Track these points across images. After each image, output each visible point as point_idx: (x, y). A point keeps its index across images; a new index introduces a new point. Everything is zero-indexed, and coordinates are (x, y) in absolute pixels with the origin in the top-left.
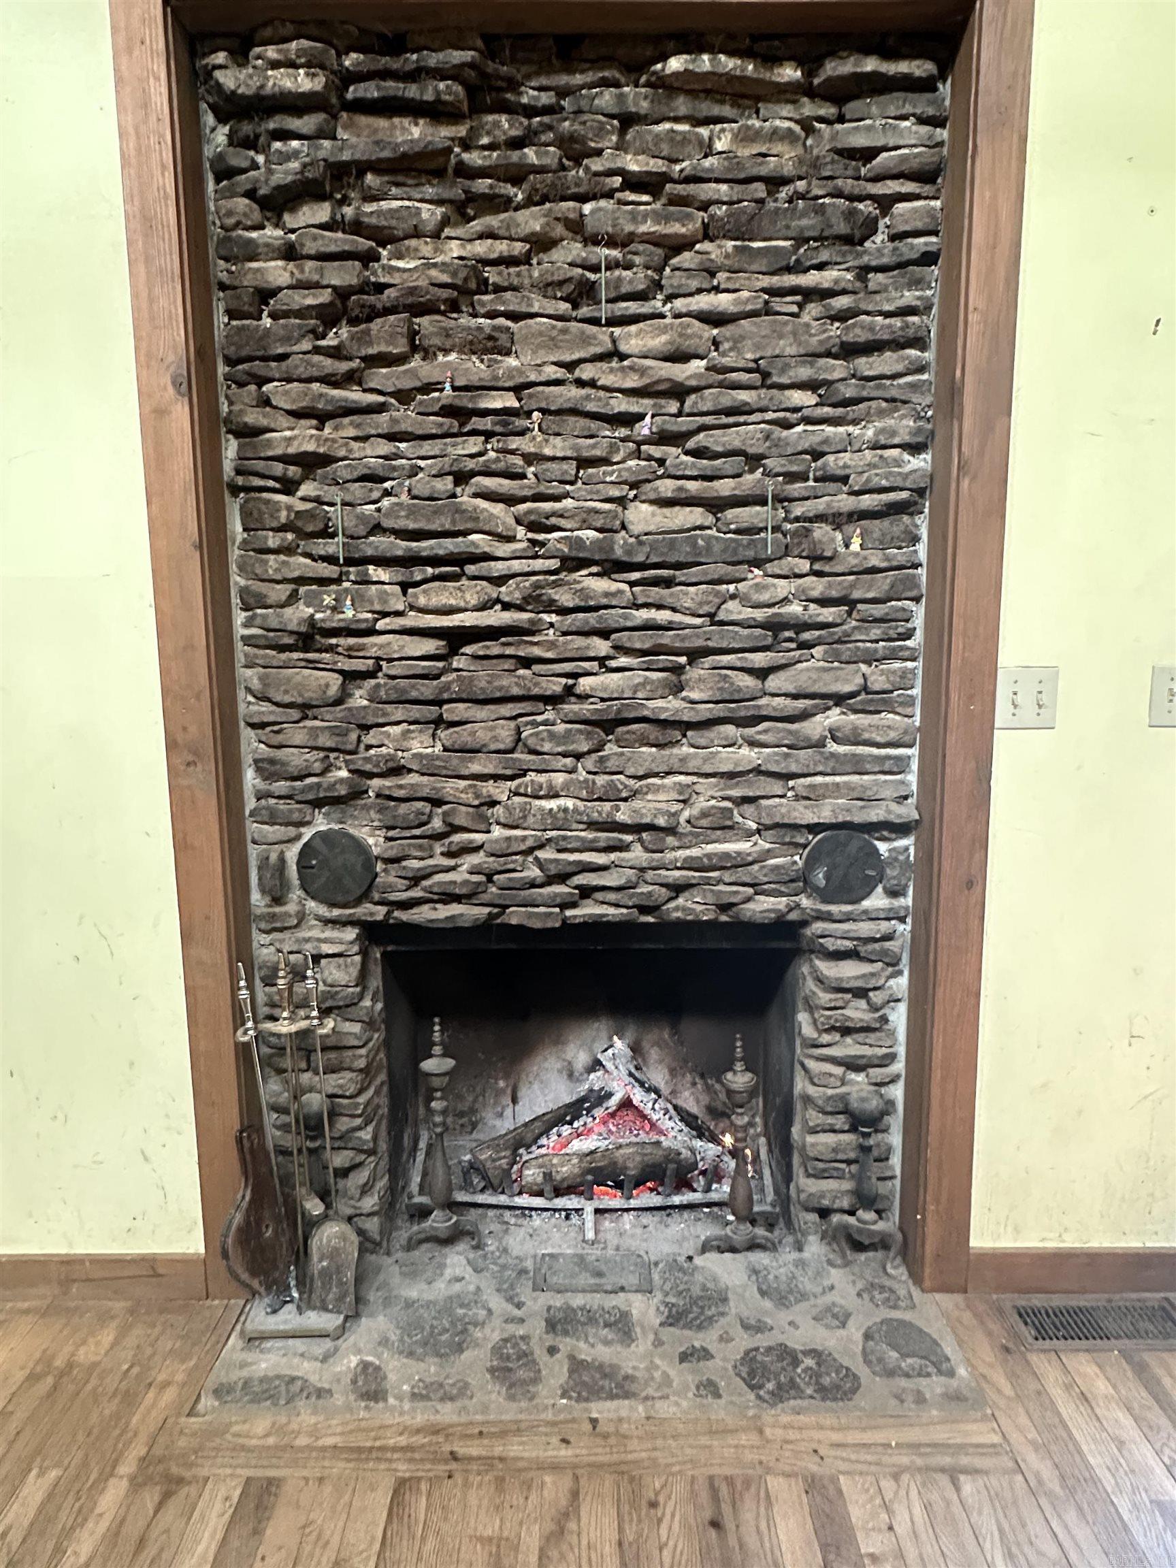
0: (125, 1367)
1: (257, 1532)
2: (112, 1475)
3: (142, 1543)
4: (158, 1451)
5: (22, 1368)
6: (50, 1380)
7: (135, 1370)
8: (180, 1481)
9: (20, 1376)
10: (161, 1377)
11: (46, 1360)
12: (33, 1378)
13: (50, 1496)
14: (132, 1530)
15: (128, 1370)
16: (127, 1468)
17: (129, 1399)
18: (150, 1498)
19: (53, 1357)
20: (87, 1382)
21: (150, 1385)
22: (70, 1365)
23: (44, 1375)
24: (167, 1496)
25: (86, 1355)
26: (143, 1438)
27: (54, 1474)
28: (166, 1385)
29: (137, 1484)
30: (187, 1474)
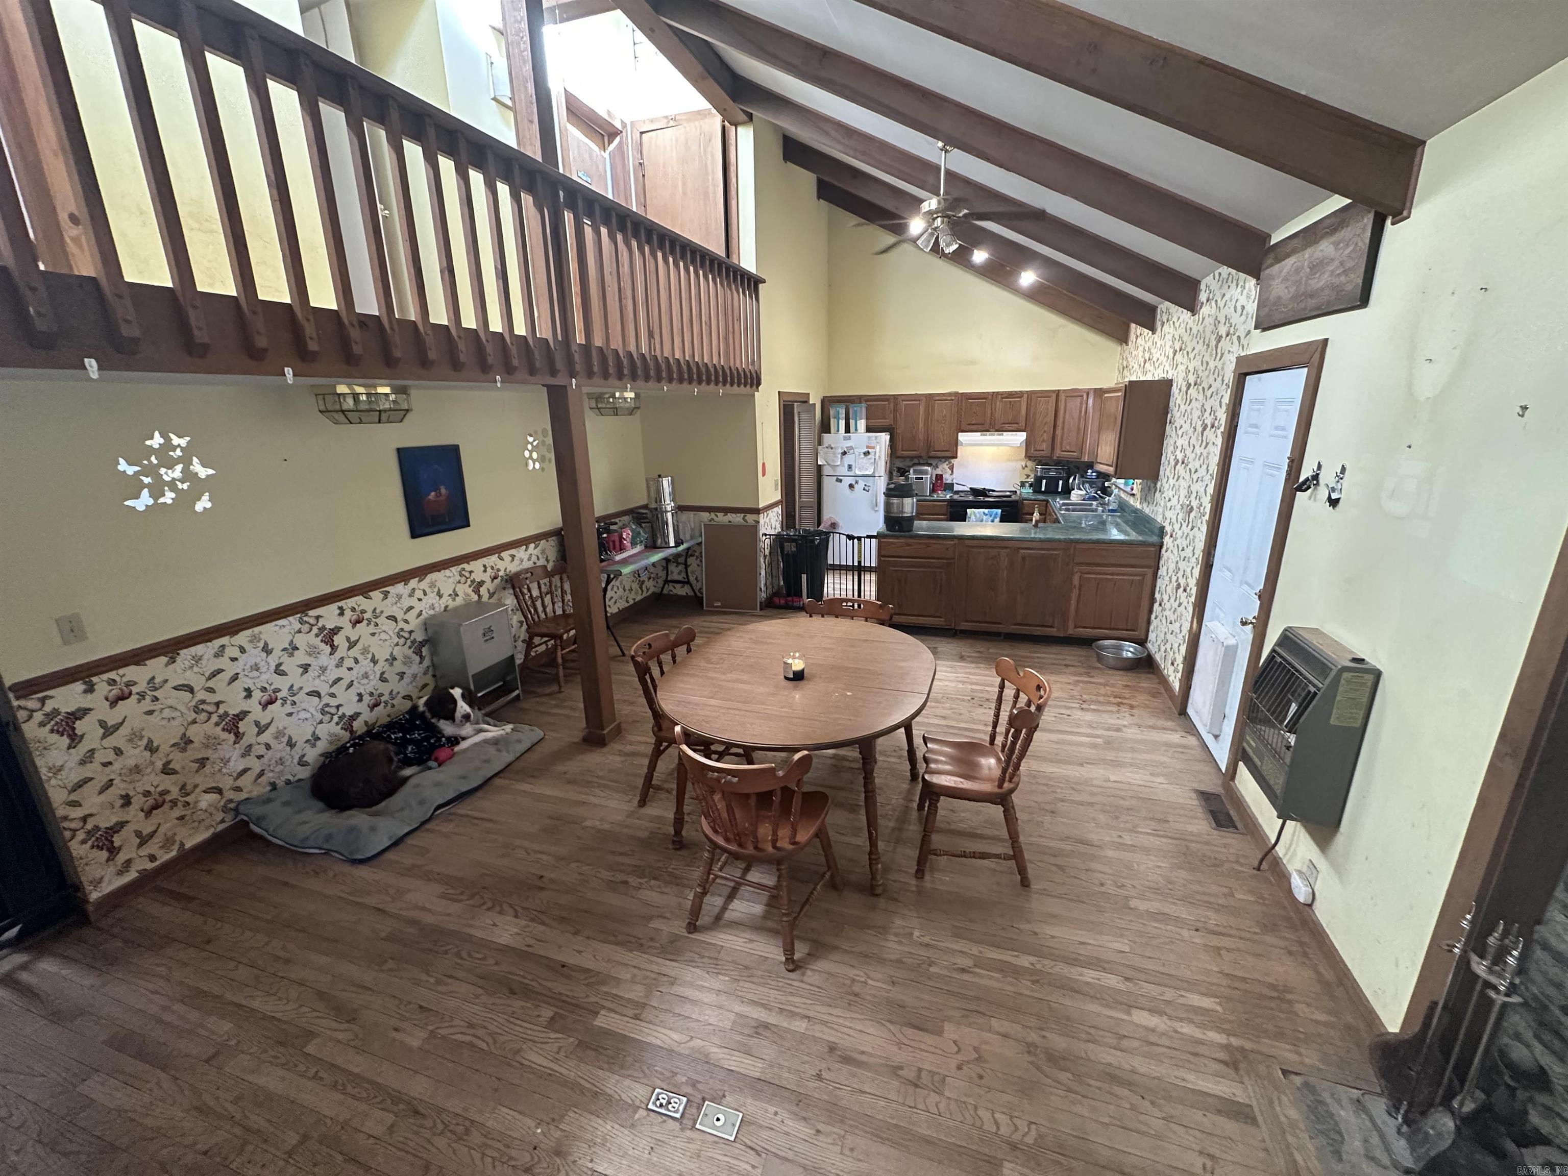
0: (1301, 1030)
1: (1219, 1112)
2: (1228, 1035)
3: (1196, 1054)
4: (1252, 1056)
5: (1276, 980)
6: (1275, 994)
7: (1301, 1036)
8: (1237, 1069)
9: (1271, 980)
10: (1303, 1051)
11: (1287, 990)
12: (1273, 987)
13: (1207, 1010)
14: (1201, 1049)
15: (1299, 1031)
16: (1234, 1041)
17: (1280, 1035)
18: (1222, 1055)
19: (1290, 992)
20: (1283, 1012)
21: (1295, 1045)
22: (1290, 1002)
23: (1278, 991)
24: (1225, 1063)
25: (1300, 1008)
26: (1255, 1047)
27: (1219, 1008)
28: (1300, 1054)
29: (1227, 1047)
30: (1242, 1072)
